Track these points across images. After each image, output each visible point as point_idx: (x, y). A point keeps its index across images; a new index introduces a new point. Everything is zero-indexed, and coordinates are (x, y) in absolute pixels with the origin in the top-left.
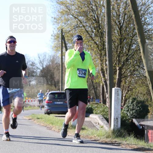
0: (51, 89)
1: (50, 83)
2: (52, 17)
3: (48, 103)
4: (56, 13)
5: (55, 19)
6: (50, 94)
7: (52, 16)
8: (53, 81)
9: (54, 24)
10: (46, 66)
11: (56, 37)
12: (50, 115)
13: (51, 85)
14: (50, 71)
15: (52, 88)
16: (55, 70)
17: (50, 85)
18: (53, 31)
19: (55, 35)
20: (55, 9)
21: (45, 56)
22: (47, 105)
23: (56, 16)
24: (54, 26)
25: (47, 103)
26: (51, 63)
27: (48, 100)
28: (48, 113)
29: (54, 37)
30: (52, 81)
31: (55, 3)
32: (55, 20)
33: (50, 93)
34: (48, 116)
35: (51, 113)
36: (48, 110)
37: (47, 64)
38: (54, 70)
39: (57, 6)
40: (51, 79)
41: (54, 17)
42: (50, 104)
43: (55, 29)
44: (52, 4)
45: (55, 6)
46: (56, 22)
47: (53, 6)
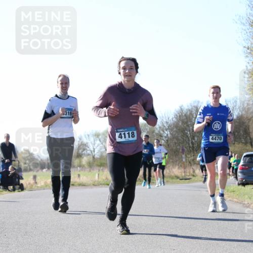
0: (246, 149)
1: (243, 141)
2: (245, 47)
3: (242, 169)
4: (249, 40)
5: (248, 49)
6: (245, 156)
7: (244, 45)
8: (248, 138)
9: (247, 56)
10: (238, 117)
11: (250, 75)
12: (246, 186)
13: (246, 143)
14: (244, 123)
15: (248, 148)
16: (251, 122)
17: (243, 143)
18: (246, 66)
19: (249, 72)
20: (247, 35)
21: (236, 102)
22: (241, 172)
23: (249, 45)
24: (247, 60)
25: (240, 169)
26: (244, 112)
27: (242, 165)
28: (244, 184)
29: (248, 74)
30: (246, 137)
31: (248, 27)
32: (249, 51)
33: (245, 154)
34: (243, 187)
35: (247, 184)
36: (242, 179)
37: (239, 113)
38: (249, 122)
39: (250, 30)
40: (245, 136)
41: (247, 47)
42: (245, 171)
43: (249, 63)
44: (244, 28)
45: (248, 31)
46: (250, 53)
47: (245, 30)
